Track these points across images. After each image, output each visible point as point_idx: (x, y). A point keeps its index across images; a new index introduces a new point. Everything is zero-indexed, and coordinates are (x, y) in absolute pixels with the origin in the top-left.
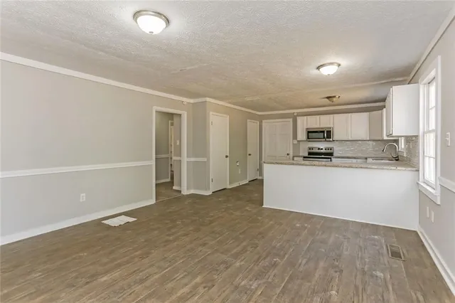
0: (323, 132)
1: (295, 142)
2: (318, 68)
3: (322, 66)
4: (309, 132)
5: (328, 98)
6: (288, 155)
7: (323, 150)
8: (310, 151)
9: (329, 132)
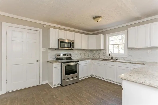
0: (70, 43)
1: (45, 49)
4: (61, 42)
6: (37, 61)
7: (67, 56)
8: (57, 57)
9: (73, 43)
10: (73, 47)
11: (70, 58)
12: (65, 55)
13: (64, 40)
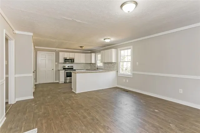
0: (71, 60)
1: (57, 63)
2: (105, 39)
3: (106, 39)
4: (65, 59)
5: (81, 47)
6: (53, 70)
7: (70, 67)
8: (64, 67)
9: (73, 60)
10: (73, 62)
11: (73, 68)
12: (69, 67)
13: (67, 58)
